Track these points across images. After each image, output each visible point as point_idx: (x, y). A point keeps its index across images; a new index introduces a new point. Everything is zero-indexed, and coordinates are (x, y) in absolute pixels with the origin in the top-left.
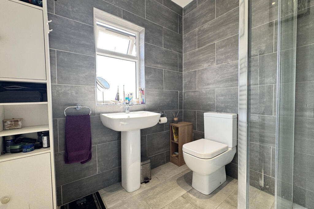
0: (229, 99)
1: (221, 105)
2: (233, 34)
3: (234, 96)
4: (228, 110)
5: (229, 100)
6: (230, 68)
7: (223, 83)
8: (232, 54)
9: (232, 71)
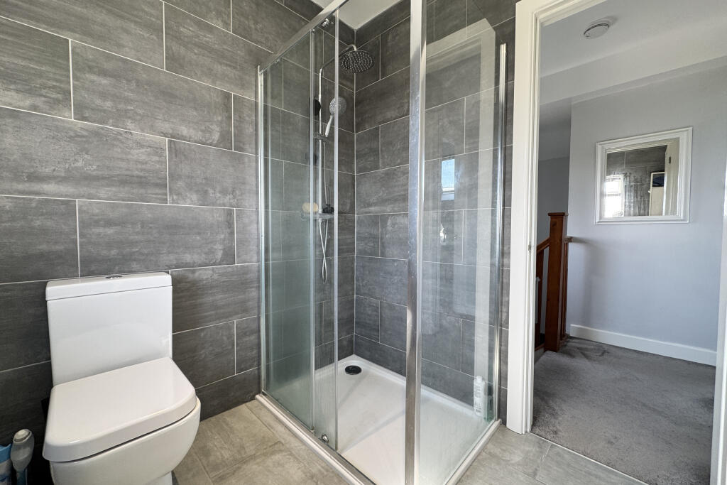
0: (138, 233)
1: (104, 252)
2: (142, 59)
3: (151, 228)
4: (135, 266)
5: (136, 237)
6: (136, 149)
7: (108, 186)
8: (141, 112)
9: (143, 157)
